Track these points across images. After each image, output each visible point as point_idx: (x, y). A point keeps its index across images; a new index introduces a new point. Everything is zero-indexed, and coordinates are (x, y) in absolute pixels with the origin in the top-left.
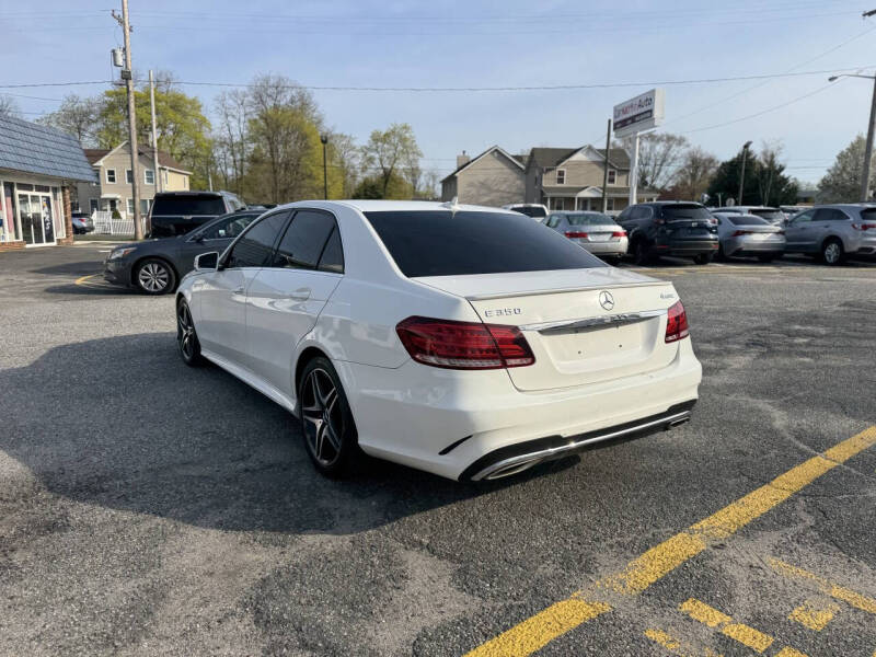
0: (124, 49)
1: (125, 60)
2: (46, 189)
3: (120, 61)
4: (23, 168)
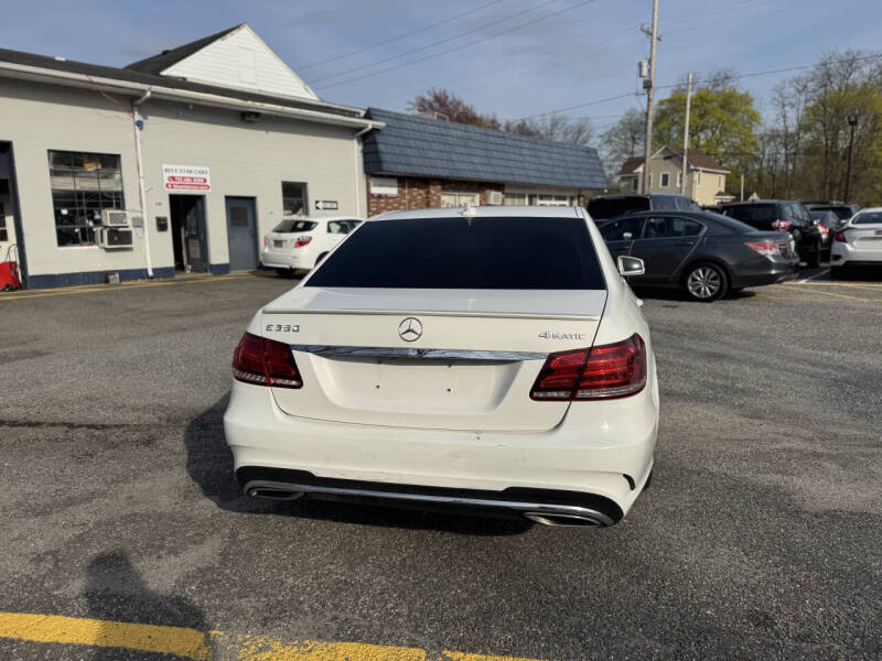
0: (650, 61)
1: (649, 70)
2: (564, 198)
3: (645, 72)
4: (541, 181)
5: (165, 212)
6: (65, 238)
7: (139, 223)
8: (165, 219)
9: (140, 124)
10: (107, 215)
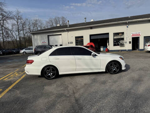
5: (131, 40)
6: (115, 45)
7: (126, 42)
8: (131, 42)
9: (127, 27)
10: (121, 42)
